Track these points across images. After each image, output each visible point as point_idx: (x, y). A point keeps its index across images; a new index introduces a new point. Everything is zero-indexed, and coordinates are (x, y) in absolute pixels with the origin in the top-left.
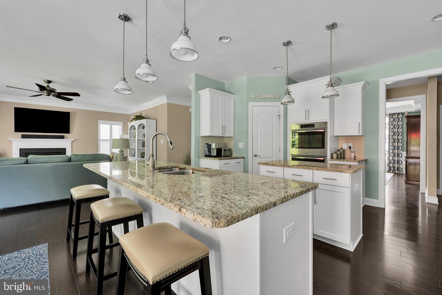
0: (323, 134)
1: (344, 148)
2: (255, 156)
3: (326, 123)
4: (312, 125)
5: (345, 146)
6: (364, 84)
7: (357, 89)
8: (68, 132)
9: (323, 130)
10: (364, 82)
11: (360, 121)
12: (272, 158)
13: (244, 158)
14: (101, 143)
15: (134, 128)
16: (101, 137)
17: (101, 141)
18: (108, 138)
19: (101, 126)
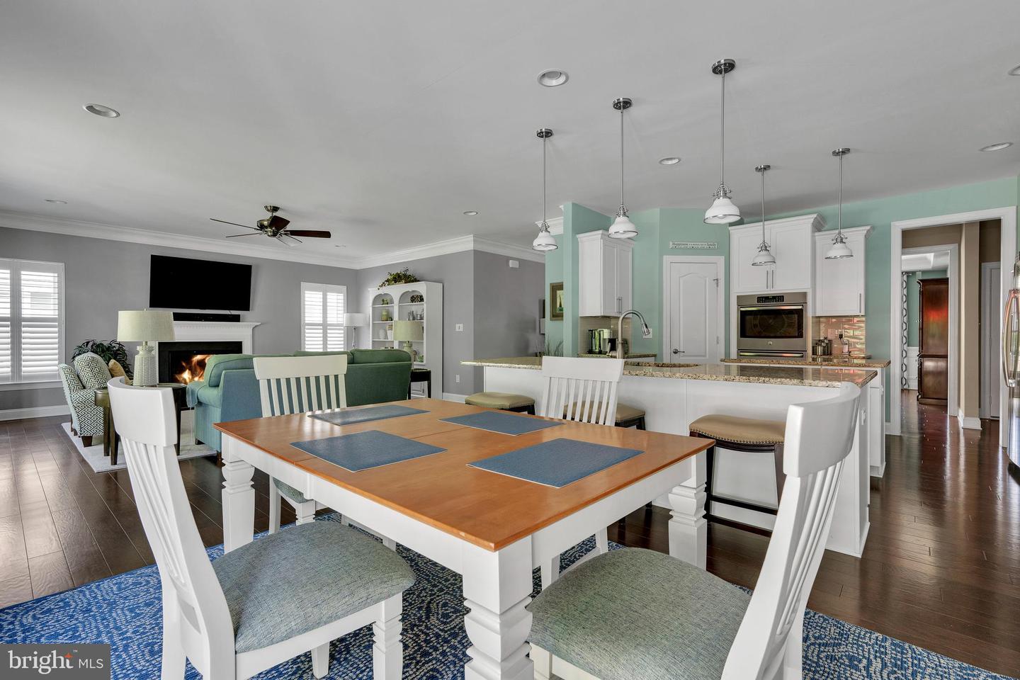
0: (800, 313)
1: (830, 338)
2: (675, 353)
3: (805, 294)
4: (779, 298)
5: (832, 334)
6: (868, 231)
7: (856, 237)
8: (247, 308)
9: (800, 307)
10: (868, 228)
11: (862, 292)
12: (705, 356)
13: (655, 356)
14: (307, 331)
15: (383, 301)
16: (306, 319)
17: (307, 327)
18: (319, 320)
19: (306, 295)
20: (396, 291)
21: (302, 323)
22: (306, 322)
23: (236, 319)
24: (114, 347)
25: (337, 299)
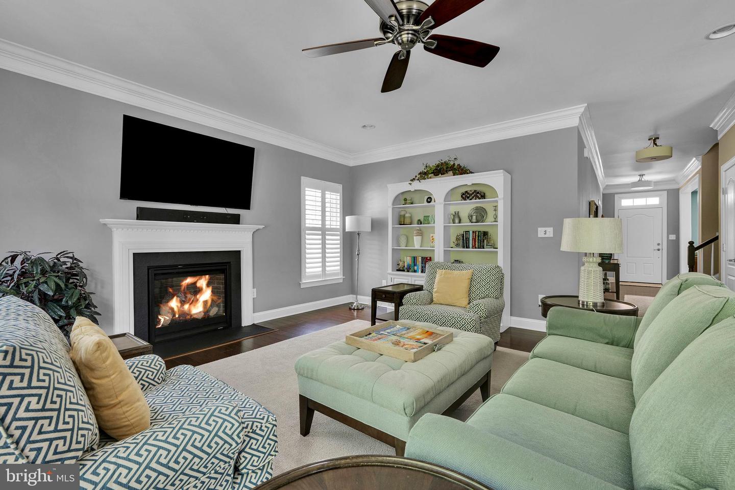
8: (246, 205)
14: (307, 237)
15: (405, 200)
16: (307, 221)
17: (307, 232)
18: (318, 224)
19: (307, 193)
20: (440, 186)
21: (302, 227)
22: (307, 225)
23: (236, 220)
24: (65, 263)
25: (334, 199)
